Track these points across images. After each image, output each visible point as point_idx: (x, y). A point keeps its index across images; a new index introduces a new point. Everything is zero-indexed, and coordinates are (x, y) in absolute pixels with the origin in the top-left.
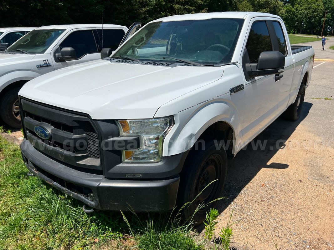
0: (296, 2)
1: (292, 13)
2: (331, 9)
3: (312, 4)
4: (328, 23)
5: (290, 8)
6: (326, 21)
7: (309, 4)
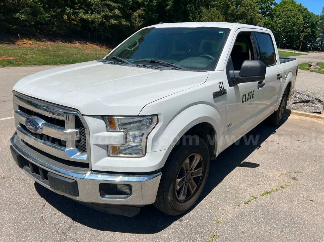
0: (275, 15)
1: (270, 26)
2: (311, 24)
3: (291, 17)
4: (308, 38)
5: (269, 21)
6: (305, 36)
7: (288, 18)
